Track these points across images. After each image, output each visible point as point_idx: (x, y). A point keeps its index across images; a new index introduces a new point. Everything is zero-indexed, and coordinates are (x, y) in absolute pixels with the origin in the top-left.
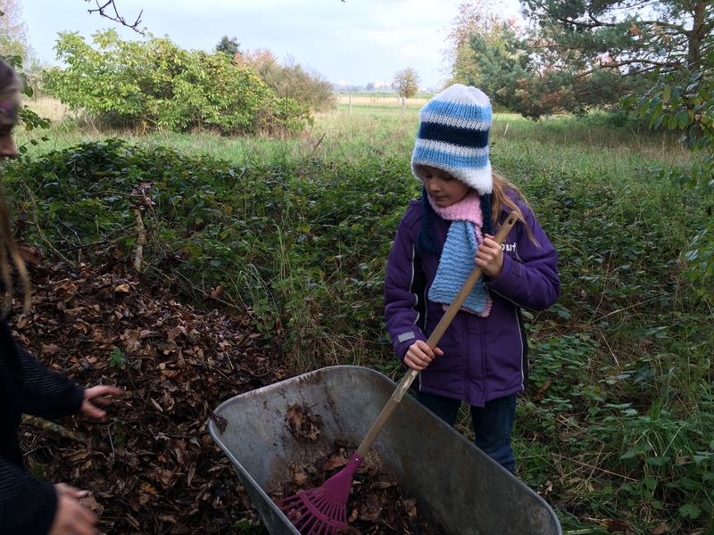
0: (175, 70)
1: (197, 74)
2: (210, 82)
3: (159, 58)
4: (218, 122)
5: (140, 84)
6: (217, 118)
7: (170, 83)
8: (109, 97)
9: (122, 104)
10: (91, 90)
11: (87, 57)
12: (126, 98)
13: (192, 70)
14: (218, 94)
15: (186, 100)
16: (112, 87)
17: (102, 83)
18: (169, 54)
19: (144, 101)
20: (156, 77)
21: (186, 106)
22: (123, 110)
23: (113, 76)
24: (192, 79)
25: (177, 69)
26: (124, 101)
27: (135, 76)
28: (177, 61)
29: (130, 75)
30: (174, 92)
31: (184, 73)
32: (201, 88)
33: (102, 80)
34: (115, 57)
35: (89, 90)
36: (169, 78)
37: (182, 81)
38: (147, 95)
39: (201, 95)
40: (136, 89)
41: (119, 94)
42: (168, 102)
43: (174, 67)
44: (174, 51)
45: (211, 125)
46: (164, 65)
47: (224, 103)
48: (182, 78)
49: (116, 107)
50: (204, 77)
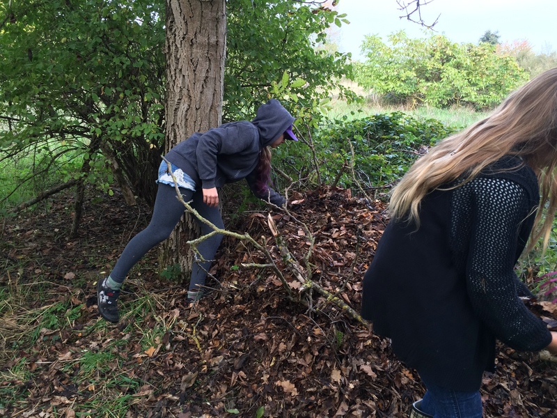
0: (446, 59)
1: (463, 62)
2: (472, 68)
3: (434, 50)
4: (474, 100)
5: (417, 71)
6: (473, 97)
7: (440, 69)
8: (392, 80)
9: (400, 86)
10: (380, 76)
11: (381, 53)
12: (404, 81)
13: (459, 58)
14: (478, 78)
15: (451, 82)
16: (396, 73)
17: (389, 71)
18: (443, 47)
19: (417, 84)
20: (430, 65)
21: (449, 88)
22: (400, 91)
23: (397, 65)
24: (458, 66)
25: (447, 58)
26: (402, 84)
27: (413, 65)
28: (449, 52)
29: (411, 64)
30: (442, 77)
31: (453, 61)
32: (464, 73)
33: (389, 69)
34: (402, 51)
35: (378, 76)
36: (440, 66)
37: (449, 68)
38: (420, 79)
39: (464, 78)
40: (412, 74)
41: (399, 79)
42: (436, 84)
43: (445, 57)
44: (448, 44)
45: (468, 102)
46: (438, 55)
47: (482, 85)
48: (450, 65)
49: (396, 88)
50: (469, 64)
